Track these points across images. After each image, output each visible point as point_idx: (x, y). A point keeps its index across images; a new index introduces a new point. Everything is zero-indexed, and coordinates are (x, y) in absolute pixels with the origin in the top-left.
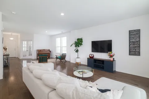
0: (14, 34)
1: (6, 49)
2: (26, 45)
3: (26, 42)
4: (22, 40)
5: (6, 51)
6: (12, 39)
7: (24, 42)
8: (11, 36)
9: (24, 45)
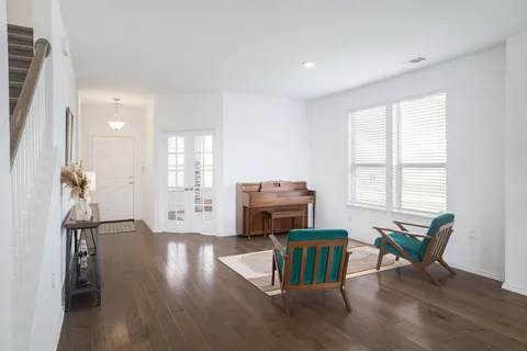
0: (127, 99)
1: (83, 184)
2: (181, 160)
3: (181, 140)
4: (164, 132)
5: (81, 196)
6: (117, 125)
7: (172, 141)
8: (116, 110)
9: (171, 160)
